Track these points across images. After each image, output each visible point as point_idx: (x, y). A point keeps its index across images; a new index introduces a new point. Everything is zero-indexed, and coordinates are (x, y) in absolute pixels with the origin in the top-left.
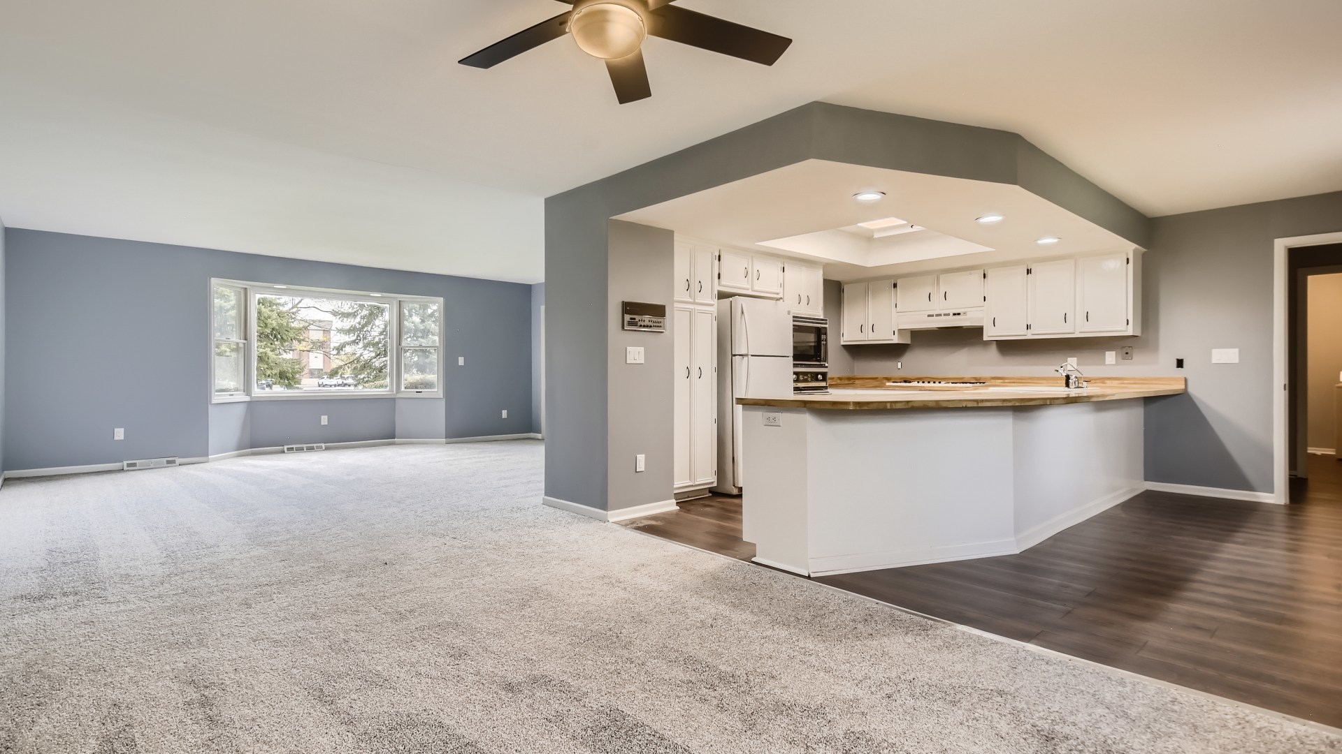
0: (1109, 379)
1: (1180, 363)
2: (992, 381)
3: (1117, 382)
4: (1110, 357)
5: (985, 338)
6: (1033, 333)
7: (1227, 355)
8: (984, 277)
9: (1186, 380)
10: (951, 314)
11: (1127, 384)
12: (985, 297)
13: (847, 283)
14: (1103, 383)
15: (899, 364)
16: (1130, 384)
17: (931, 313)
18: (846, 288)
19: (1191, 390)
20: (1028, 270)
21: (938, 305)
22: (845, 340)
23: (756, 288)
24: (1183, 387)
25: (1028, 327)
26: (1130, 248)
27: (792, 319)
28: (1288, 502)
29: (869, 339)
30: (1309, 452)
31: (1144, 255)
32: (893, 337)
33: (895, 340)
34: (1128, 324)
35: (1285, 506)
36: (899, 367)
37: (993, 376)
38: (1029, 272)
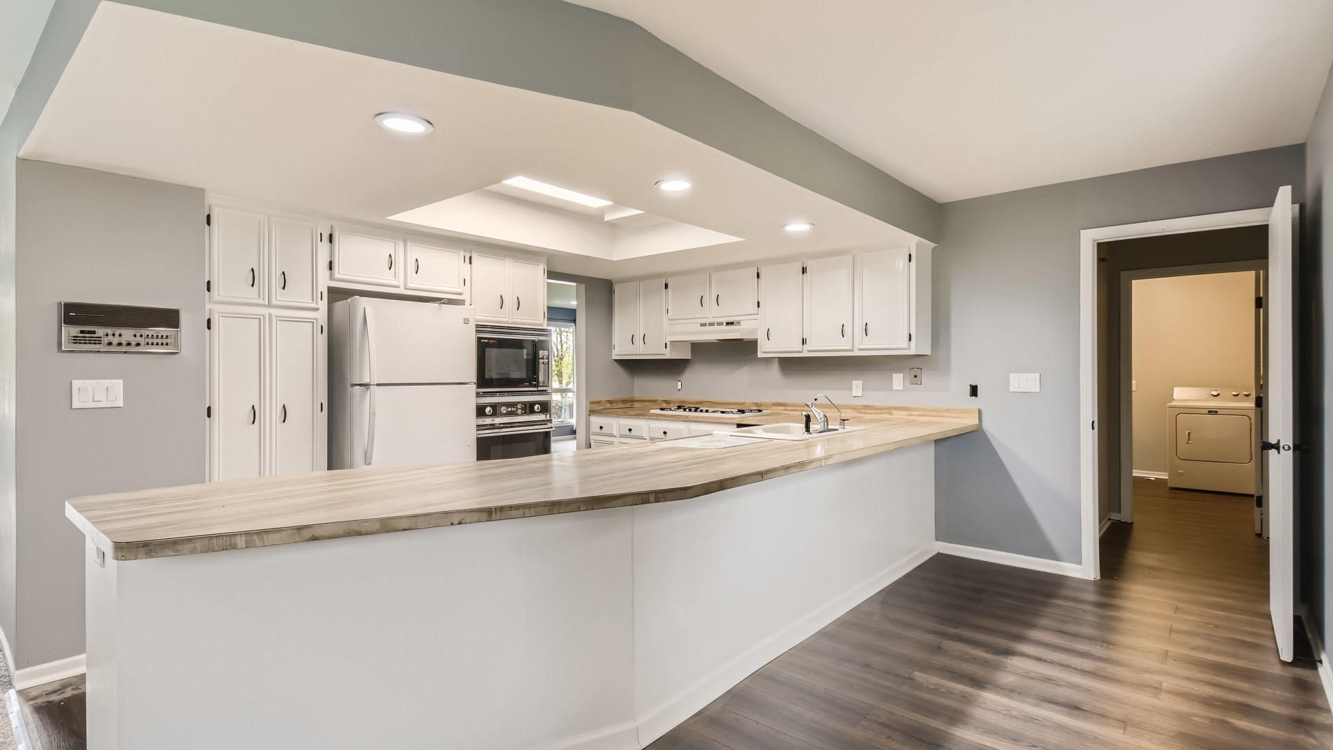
0: (897, 408)
1: (974, 391)
2: (774, 407)
3: (905, 412)
4: (898, 380)
5: (760, 355)
6: (810, 348)
7: (1025, 382)
8: (758, 277)
9: (980, 412)
10: (725, 324)
11: (916, 415)
12: (758, 303)
13: (621, 281)
14: (890, 414)
15: (679, 383)
16: (919, 416)
17: (704, 321)
18: (617, 287)
19: (987, 426)
20: (803, 268)
21: (712, 313)
22: (616, 353)
23: (410, 285)
24: (976, 421)
25: (804, 342)
26: (912, 241)
27: (474, 329)
28: (1099, 578)
29: (641, 353)
30: (1134, 475)
31: (933, 250)
32: (664, 351)
33: (668, 354)
34: (910, 340)
35: (1095, 582)
36: (679, 387)
37: (775, 401)
38: (804, 270)
